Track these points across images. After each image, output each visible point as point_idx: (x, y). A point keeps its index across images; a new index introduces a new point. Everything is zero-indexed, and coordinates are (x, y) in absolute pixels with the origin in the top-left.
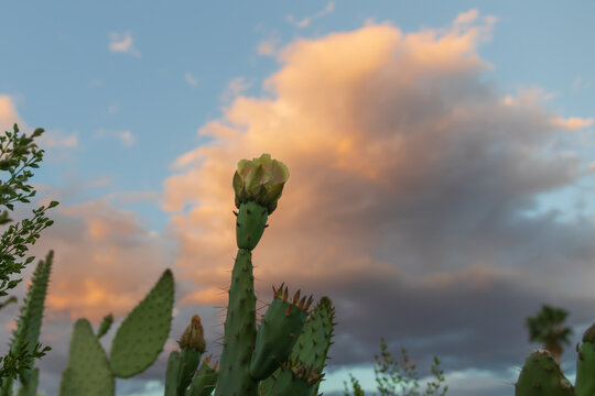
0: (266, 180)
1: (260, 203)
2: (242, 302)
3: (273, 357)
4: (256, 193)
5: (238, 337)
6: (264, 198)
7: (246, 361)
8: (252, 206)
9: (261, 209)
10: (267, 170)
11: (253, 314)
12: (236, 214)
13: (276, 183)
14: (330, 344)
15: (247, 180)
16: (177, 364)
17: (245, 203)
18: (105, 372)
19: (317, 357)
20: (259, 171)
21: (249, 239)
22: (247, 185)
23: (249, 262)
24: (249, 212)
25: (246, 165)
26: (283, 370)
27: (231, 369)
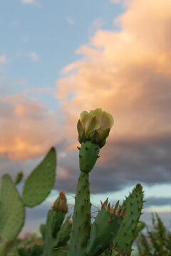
0: (98, 127)
1: (94, 142)
2: (83, 207)
3: (100, 246)
4: (91, 135)
5: (80, 228)
6: (97, 139)
7: (84, 245)
8: (89, 144)
9: (95, 146)
10: (99, 119)
11: (89, 216)
12: (79, 149)
13: (105, 129)
14: (141, 214)
15: (86, 126)
16: (52, 219)
17: (85, 142)
18: (19, 204)
19: (133, 221)
20: (94, 121)
21: (87, 166)
22: (86, 129)
23: (87, 181)
24: (87, 149)
25: (85, 116)
26: (106, 254)
27: (75, 247)
